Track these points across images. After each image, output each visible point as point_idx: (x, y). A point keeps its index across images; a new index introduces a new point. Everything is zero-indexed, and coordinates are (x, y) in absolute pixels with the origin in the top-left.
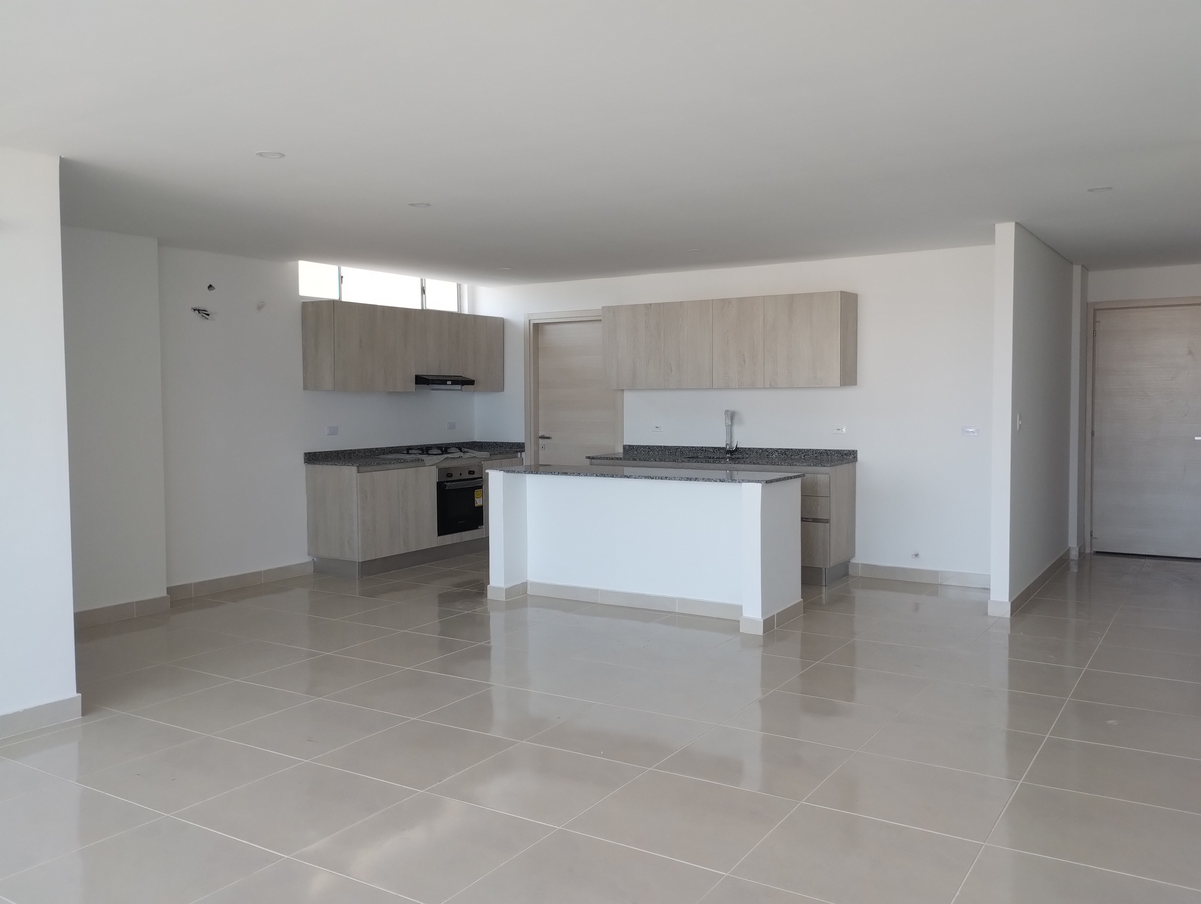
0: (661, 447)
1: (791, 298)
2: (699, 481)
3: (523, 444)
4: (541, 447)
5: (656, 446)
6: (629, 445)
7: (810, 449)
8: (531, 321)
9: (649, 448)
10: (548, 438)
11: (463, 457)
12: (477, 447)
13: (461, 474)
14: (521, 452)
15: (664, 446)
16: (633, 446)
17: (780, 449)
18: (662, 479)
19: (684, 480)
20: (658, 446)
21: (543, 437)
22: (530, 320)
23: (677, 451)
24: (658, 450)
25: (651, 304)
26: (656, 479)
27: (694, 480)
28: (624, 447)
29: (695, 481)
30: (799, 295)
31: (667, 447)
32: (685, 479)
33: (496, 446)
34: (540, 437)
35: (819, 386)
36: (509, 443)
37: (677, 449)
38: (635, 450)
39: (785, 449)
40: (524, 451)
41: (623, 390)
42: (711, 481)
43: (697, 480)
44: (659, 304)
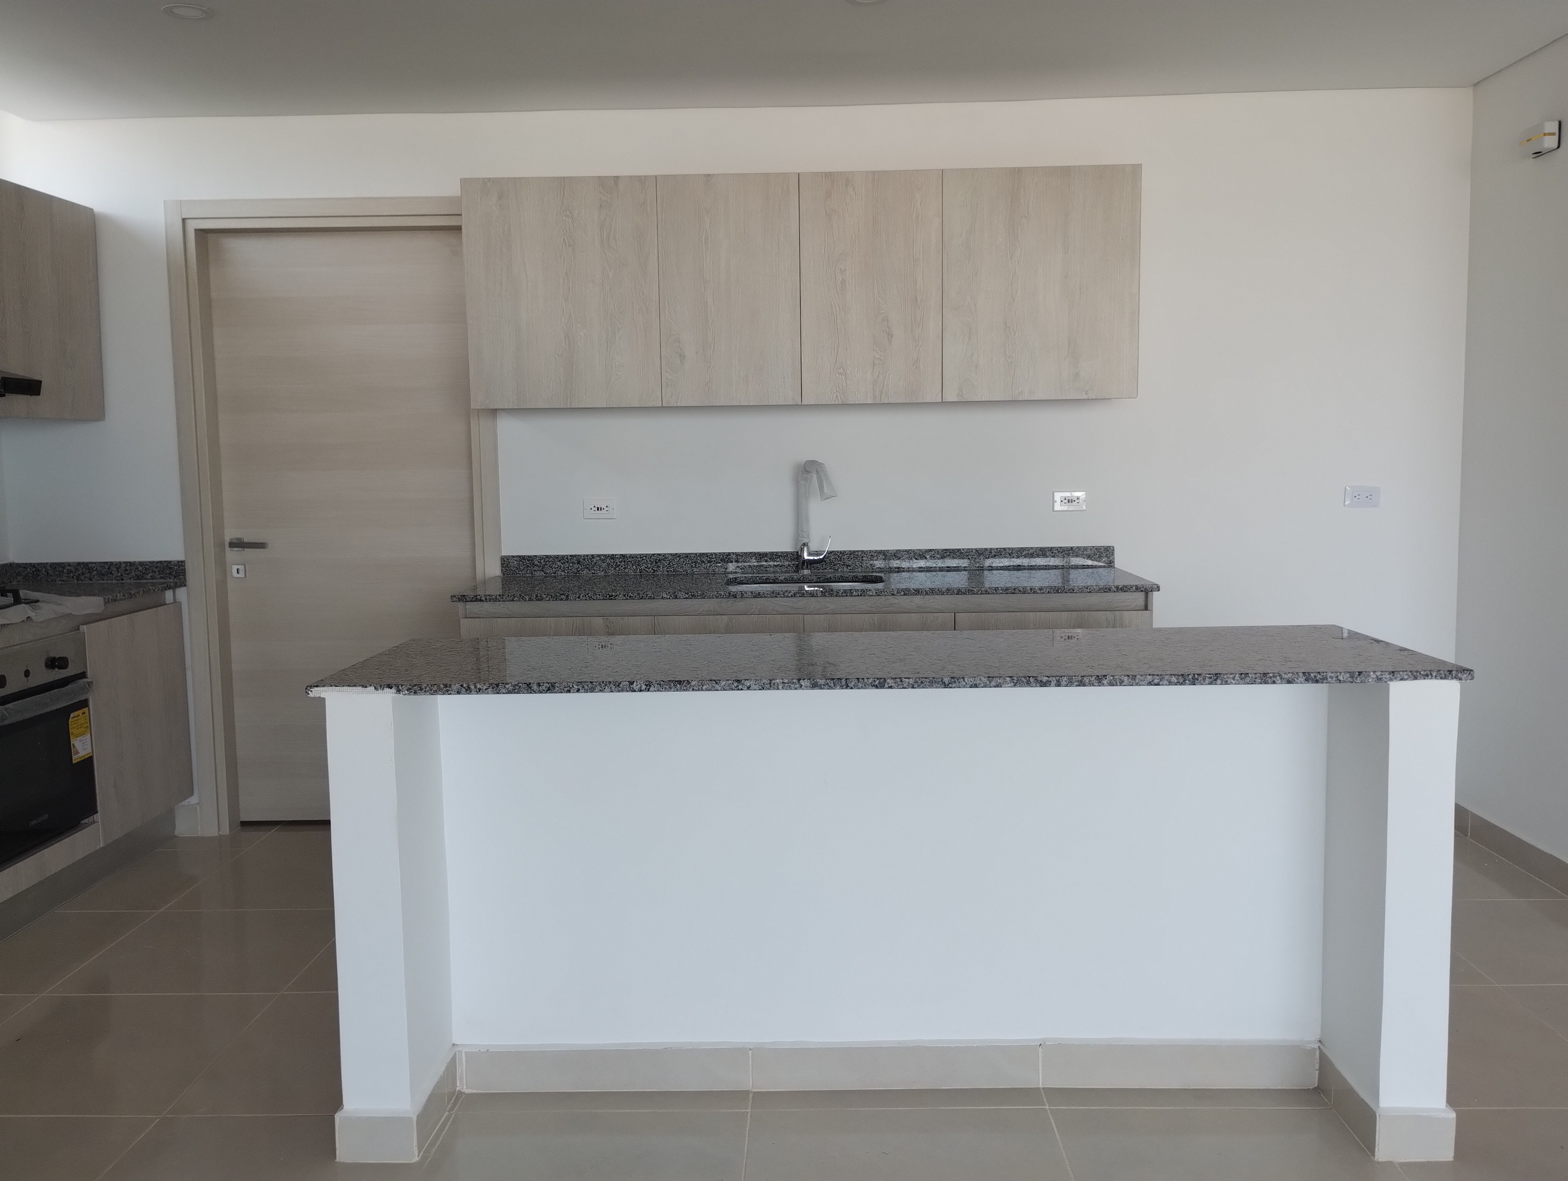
0: (612, 557)
1: (1016, 173)
2: (1226, 683)
3: (181, 564)
4: (240, 571)
5: (599, 556)
6: (520, 557)
7: (1005, 549)
8: (188, 222)
9: (579, 562)
10: (261, 545)
11: (34, 618)
12: (19, 578)
13: (27, 674)
14: (174, 587)
15: (623, 556)
16: (530, 558)
17: (931, 550)
18: (1084, 685)
19: (1170, 683)
20: (605, 555)
21: (238, 544)
22: (184, 220)
23: (659, 567)
24: (604, 565)
25: (616, 178)
26: (1058, 685)
27: (1208, 680)
28: (505, 562)
29: (1211, 683)
30: (1034, 170)
31: (631, 556)
32: (1174, 679)
33: (88, 575)
34: (232, 545)
35: (1085, 397)
36: (131, 564)
37: (660, 560)
38: (536, 568)
39: (943, 550)
40: (185, 585)
41: (494, 412)
42: (1274, 682)
43: (1219, 681)
44: (642, 180)
